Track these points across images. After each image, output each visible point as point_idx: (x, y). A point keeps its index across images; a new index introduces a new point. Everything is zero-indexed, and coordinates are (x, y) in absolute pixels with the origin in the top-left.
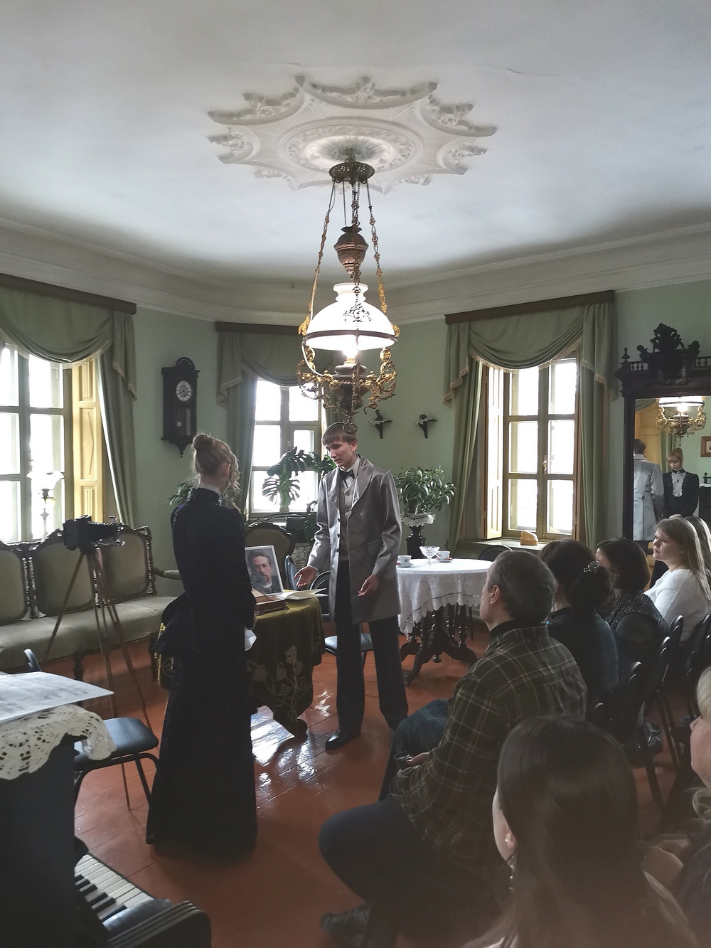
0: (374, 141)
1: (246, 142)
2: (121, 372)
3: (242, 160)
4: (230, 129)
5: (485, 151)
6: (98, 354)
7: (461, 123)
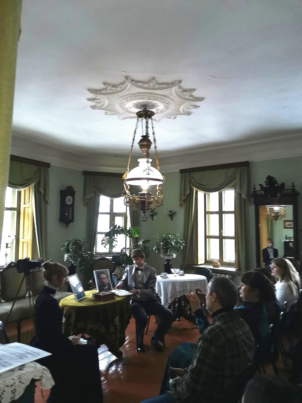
0: (155, 102)
1: (102, 101)
2: (43, 192)
3: (100, 108)
4: (96, 96)
5: (199, 107)
6: (33, 185)
7: (190, 96)
